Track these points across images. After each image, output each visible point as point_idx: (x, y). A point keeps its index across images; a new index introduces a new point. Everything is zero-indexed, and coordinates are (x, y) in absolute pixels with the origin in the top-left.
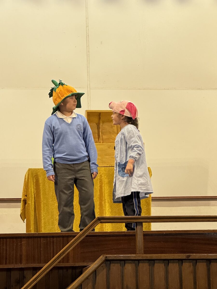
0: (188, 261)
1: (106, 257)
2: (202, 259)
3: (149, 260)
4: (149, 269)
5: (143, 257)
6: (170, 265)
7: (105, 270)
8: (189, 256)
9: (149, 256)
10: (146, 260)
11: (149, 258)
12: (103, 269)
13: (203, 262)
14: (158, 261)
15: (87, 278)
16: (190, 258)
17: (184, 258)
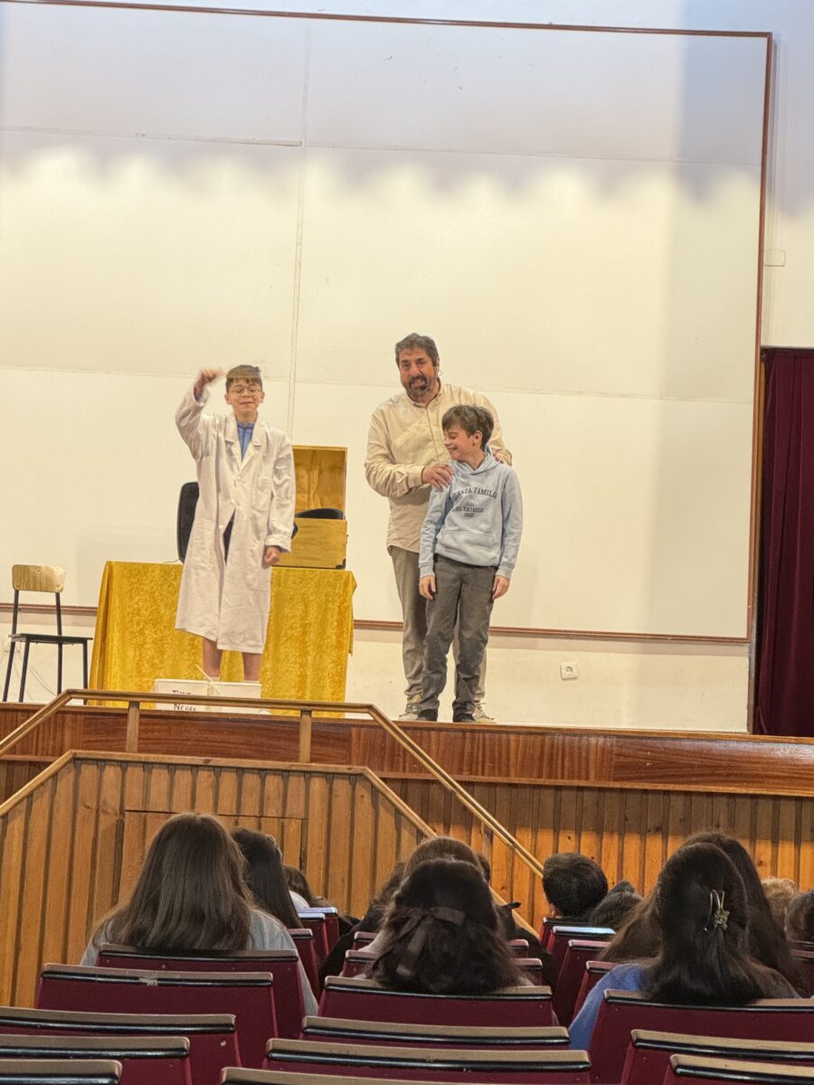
0: (207, 768)
1: (75, 754)
2: (230, 767)
3: (144, 763)
4: (144, 776)
5: (133, 757)
6: (178, 772)
7: (72, 774)
8: (209, 761)
9: (143, 757)
10: (139, 762)
11: (143, 760)
12: (70, 772)
13: (231, 772)
14: (157, 766)
15: (42, 784)
16: (211, 764)
17: (201, 763)
